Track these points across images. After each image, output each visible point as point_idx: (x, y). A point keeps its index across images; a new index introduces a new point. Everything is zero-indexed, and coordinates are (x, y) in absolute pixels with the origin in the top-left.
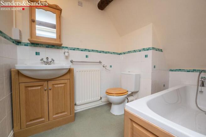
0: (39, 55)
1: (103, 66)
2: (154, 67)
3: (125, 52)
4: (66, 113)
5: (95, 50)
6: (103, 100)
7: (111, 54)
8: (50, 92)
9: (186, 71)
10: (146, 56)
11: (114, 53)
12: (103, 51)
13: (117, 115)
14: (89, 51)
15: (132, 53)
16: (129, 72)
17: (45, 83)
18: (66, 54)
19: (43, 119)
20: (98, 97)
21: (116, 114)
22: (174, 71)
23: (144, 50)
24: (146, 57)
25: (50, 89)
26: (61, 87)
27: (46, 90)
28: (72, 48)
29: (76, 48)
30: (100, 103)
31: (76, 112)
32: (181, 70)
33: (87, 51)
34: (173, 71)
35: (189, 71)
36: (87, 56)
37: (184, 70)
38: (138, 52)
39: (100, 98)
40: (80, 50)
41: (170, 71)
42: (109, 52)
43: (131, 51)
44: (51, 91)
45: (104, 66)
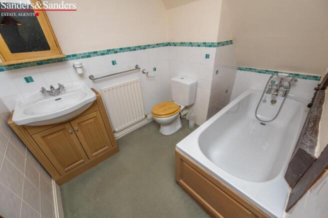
0: (32, 81)
1: (143, 72)
2: (217, 72)
3: (177, 43)
4: (107, 147)
5: (125, 48)
6: (149, 116)
7: (153, 47)
8: (79, 133)
9: (256, 72)
10: (207, 56)
11: (157, 44)
12: (139, 47)
13: (167, 136)
14: (116, 52)
15: (186, 46)
16: (183, 78)
17: (67, 126)
18: (80, 71)
19: (82, 160)
20: (142, 115)
21: (166, 134)
22: (244, 70)
23: (206, 46)
24: (206, 58)
25: (77, 131)
26: (91, 122)
27: (72, 133)
28: (83, 54)
29: (91, 53)
30: (145, 122)
31: (116, 139)
32: (251, 69)
33: (111, 53)
34: (242, 70)
35: (261, 72)
36: (114, 63)
37: (255, 69)
38: (195, 46)
39: (144, 117)
40: (98, 55)
41: (238, 69)
42: (149, 46)
43: (185, 43)
44: (80, 131)
45: (145, 71)
